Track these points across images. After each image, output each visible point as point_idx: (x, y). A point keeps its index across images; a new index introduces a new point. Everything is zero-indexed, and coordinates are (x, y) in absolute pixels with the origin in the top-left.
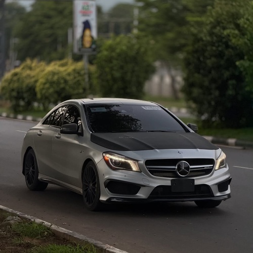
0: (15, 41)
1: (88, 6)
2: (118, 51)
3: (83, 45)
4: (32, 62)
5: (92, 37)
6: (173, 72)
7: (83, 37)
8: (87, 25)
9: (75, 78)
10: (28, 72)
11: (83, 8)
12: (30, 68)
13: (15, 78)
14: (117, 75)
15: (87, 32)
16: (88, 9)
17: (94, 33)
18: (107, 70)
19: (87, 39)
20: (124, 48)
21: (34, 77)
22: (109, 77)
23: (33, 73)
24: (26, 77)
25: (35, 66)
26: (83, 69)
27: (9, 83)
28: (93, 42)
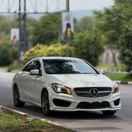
0: (31, 37)
1: (69, 16)
2: (85, 38)
3: (66, 36)
4: (40, 45)
5: (71, 32)
6: (114, 51)
7: (66, 32)
8: (68, 26)
9: (62, 53)
10: (38, 51)
11: (67, 17)
12: (39, 49)
13: (32, 54)
14: (85, 51)
15: (69, 29)
16: (69, 17)
17: (72, 29)
18: (79, 48)
19: (69, 33)
20: (88, 37)
21: (41, 53)
22: (80, 52)
23: (40, 51)
24: (37, 53)
25: (42, 47)
26: (66, 48)
27: (29, 57)
28: (72, 34)
